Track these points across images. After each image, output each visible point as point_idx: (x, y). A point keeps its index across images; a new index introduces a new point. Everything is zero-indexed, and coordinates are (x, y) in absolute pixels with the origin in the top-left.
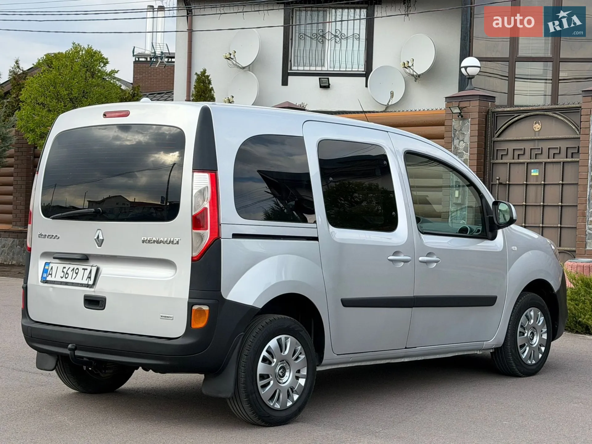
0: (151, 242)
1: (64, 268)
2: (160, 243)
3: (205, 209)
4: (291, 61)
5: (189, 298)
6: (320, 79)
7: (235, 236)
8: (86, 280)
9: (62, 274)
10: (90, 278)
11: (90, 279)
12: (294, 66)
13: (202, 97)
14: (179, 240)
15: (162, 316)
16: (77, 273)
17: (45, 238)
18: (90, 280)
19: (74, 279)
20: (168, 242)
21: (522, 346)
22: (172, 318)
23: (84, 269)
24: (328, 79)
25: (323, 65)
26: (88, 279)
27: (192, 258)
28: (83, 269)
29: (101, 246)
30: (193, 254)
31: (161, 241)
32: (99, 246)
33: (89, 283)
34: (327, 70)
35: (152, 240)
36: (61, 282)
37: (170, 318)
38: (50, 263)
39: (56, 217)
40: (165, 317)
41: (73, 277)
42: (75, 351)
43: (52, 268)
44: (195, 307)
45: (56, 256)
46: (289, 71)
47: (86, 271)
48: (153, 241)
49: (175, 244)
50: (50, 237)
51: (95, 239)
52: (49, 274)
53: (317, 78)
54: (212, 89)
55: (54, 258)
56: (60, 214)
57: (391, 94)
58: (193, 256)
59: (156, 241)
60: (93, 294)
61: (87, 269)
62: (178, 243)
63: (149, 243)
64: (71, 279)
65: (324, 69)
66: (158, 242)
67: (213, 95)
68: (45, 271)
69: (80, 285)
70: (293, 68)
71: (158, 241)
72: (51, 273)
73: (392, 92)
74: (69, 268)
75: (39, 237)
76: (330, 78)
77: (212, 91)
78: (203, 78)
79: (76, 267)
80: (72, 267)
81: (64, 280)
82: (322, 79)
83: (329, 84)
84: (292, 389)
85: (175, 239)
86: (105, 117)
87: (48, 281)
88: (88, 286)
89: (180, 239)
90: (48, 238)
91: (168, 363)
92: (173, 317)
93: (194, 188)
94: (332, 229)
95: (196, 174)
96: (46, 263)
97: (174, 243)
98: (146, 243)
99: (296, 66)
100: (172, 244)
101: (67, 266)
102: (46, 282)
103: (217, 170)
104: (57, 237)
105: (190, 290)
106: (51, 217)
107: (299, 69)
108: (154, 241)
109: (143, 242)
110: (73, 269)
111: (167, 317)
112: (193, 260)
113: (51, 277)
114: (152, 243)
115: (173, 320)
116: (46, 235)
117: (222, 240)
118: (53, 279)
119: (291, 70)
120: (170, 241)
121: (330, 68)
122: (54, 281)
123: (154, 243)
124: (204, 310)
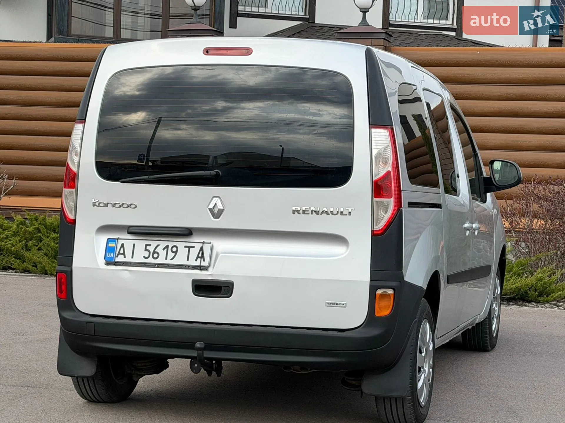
0: (306, 212)
1: (150, 245)
2: (321, 214)
3: (388, 173)
5: (371, 280)
7: (411, 204)
8: (196, 260)
9: (146, 254)
10: (203, 257)
11: (202, 259)
14: (351, 210)
15: (328, 304)
16: (176, 253)
17: (107, 206)
18: (204, 260)
19: (172, 259)
20: (335, 212)
21: (493, 317)
22: (344, 306)
23: (189, 247)
26: (199, 260)
27: (373, 232)
28: (185, 247)
29: (218, 218)
30: (374, 228)
31: (323, 211)
32: (214, 218)
33: (202, 265)
35: (308, 211)
36: (145, 263)
37: (342, 306)
38: (118, 239)
39: (133, 180)
40: (334, 304)
41: (169, 257)
42: (204, 351)
43: (122, 246)
44: (380, 291)
45: (132, 230)
47: (191, 249)
48: (310, 212)
49: (347, 215)
50: (117, 205)
51: (210, 209)
52: (119, 253)
55: (129, 233)
56: (147, 177)
58: (374, 230)
59: (315, 211)
60: (210, 278)
61: (194, 247)
62: (350, 213)
63: (304, 213)
64: (166, 259)
66: (317, 213)
68: (109, 250)
69: (184, 267)
71: (318, 211)
72: (122, 252)
74: (158, 246)
75: (94, 205)
79: (171, 244)
80: (163, 244)
81: (151, 260)
84: (429, 381)
85: (346, 209)
86: (207, 54)
87: (118, 262)
88: (200, 268)
89: (353, 209)
90: (113, 206)
91: (344, 360)
92: (346, 304)
93: (373, 147)
94: (445, 194)
95: (373, 130)
96: (108, 239)
97: (344, 213)
98: (299, 213)
100: (341, 215)
101: (154, 244)
102: (116, 264)
103: (393, 126)
104: (133, 206)
105: (371, 270)
106: (121, 180)
108: (312, 211)
109: (294, 212)
110: (167, 247)
111: (337, 304)
112: (375, 234)
113: (125, 257)
114: (309, 214)
115: (346, 307)
116: (108, 203)
117: (403, 209)
118: (128, 259)
120: (338, 212)
122: (131, 263)
123: (312, 214)
124: (389, 295)
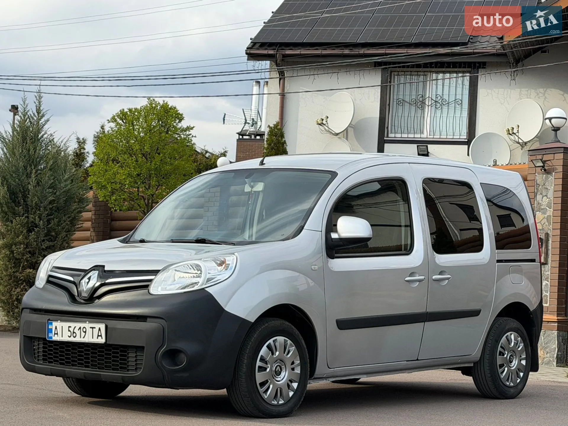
4: (388, 128)
6: (418, 146)
12: (391, 133)
13: (273, 150)
24: (427, 146)
25: (422, 132)
34: (426, 137)
46: (385, 139)
53: (415, 146)
54: (285, 142)
57: (494, 162)
65: (423, 136)
67: (286, 148)
70: (390, 135)
73: (495, 160)
76: (429, 146)
77: (285, 145)
78: (276, 130)
82: (421, 147)
83: (428, 152)
99: (393, 133)
107: (396, 136)
119: (388, 137)
121: (430, 135)
